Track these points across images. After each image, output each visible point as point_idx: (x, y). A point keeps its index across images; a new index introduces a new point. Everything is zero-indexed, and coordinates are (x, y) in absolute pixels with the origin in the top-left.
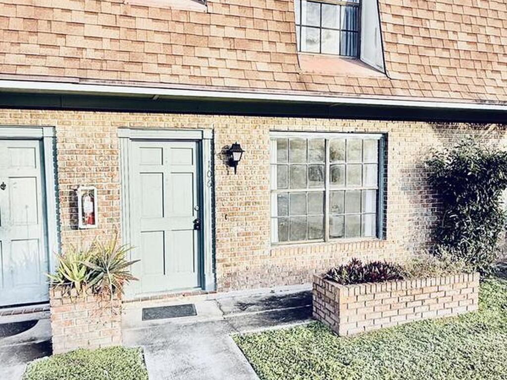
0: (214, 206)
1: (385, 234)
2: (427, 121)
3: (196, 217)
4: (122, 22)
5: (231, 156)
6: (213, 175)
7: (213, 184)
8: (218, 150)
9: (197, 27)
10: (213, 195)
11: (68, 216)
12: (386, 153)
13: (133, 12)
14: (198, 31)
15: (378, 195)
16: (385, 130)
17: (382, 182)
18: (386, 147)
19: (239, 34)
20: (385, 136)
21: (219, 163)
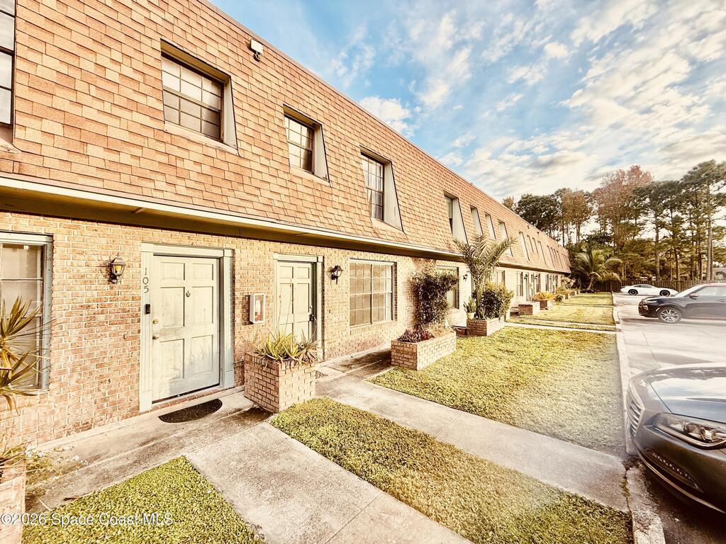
0: (323, 304)
1: (396, 318)
2: (411, 256)
3: (310, 313)
4: (290, 185)
5: (334, 273)
6: (323, 284)
7: (323, 290)
8: (326, 270)
9: (326, 194)
10: (323, 297)
11: (241, 316)
12: (396, 273)
13: (295, 180)
14: (326, 196)
15: (392, 296)
16: (395, 261)
17: (394, 289)
18: (396, 270)
19: (345, 202)
20: (396, 264)
21: (327, 278)
